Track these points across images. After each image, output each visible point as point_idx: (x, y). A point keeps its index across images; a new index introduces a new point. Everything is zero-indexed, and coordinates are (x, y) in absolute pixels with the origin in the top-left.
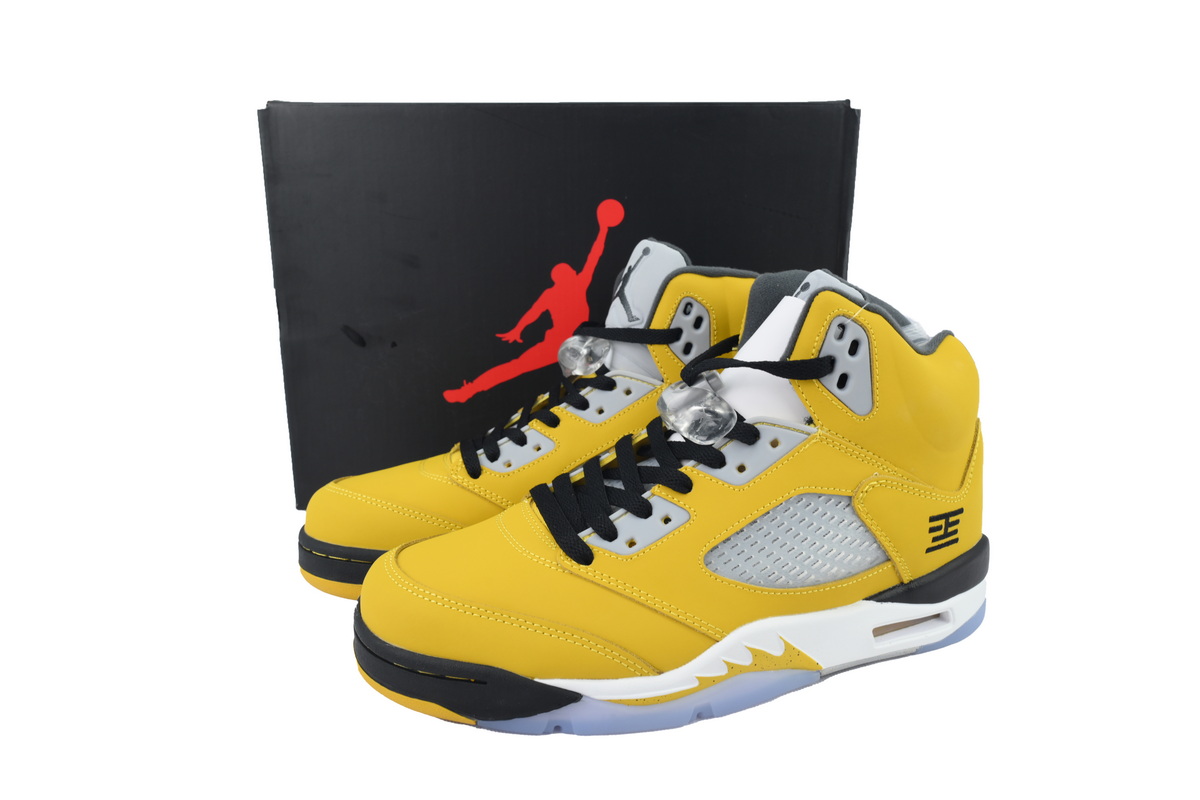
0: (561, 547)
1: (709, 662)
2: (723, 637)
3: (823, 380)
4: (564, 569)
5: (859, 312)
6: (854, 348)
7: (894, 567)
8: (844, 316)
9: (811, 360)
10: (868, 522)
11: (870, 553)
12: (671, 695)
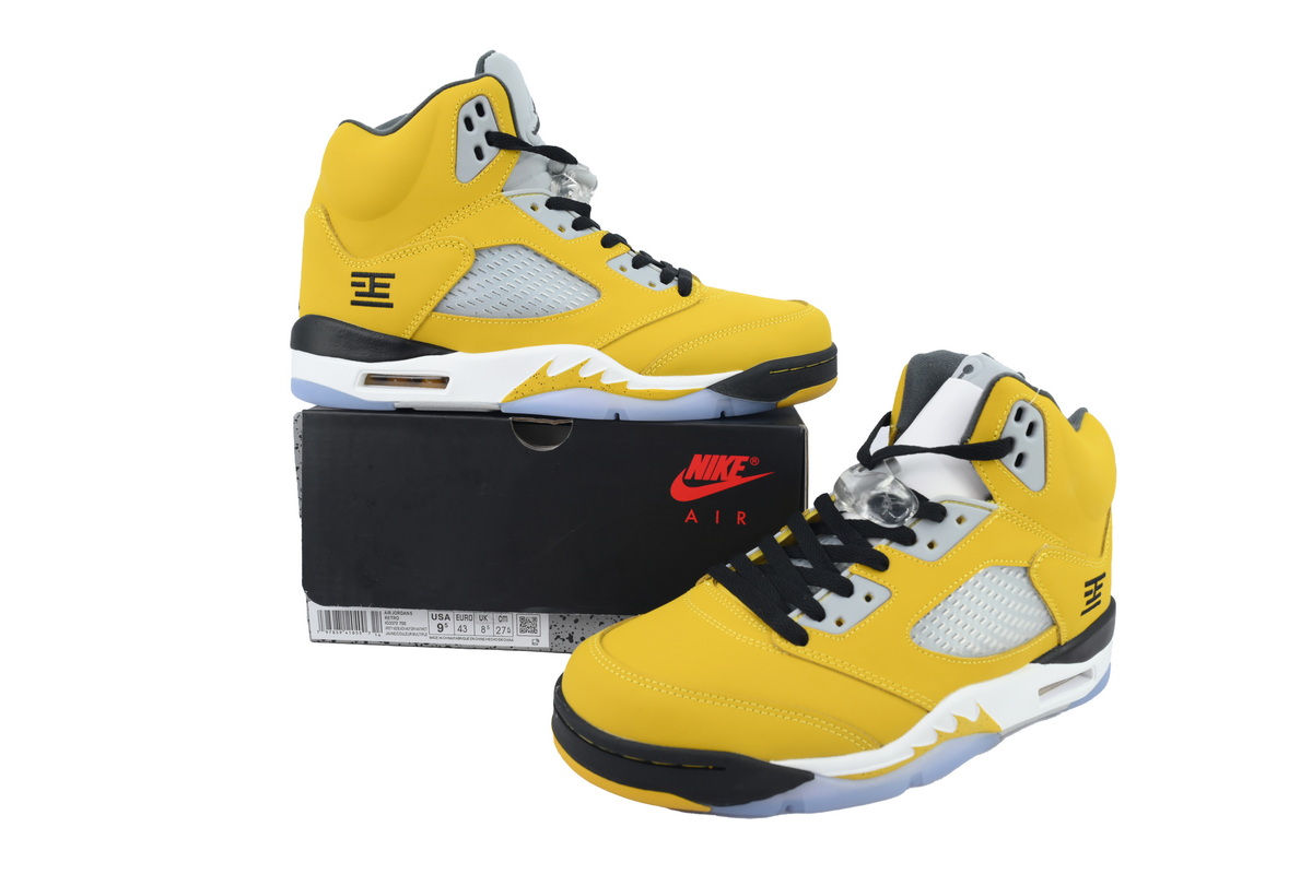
0: (775, 629)
1: (922, 733)
2: (934, 707)
3: (1003, 460)
4: (782, 651)
5: (1035, 397)
6: (1030, 430)
7: (1057, 630)
8: (1024, 400)
9: (994, 442)
10: (1040, 590)
11: (1043, 620)
12: (887, 768)
